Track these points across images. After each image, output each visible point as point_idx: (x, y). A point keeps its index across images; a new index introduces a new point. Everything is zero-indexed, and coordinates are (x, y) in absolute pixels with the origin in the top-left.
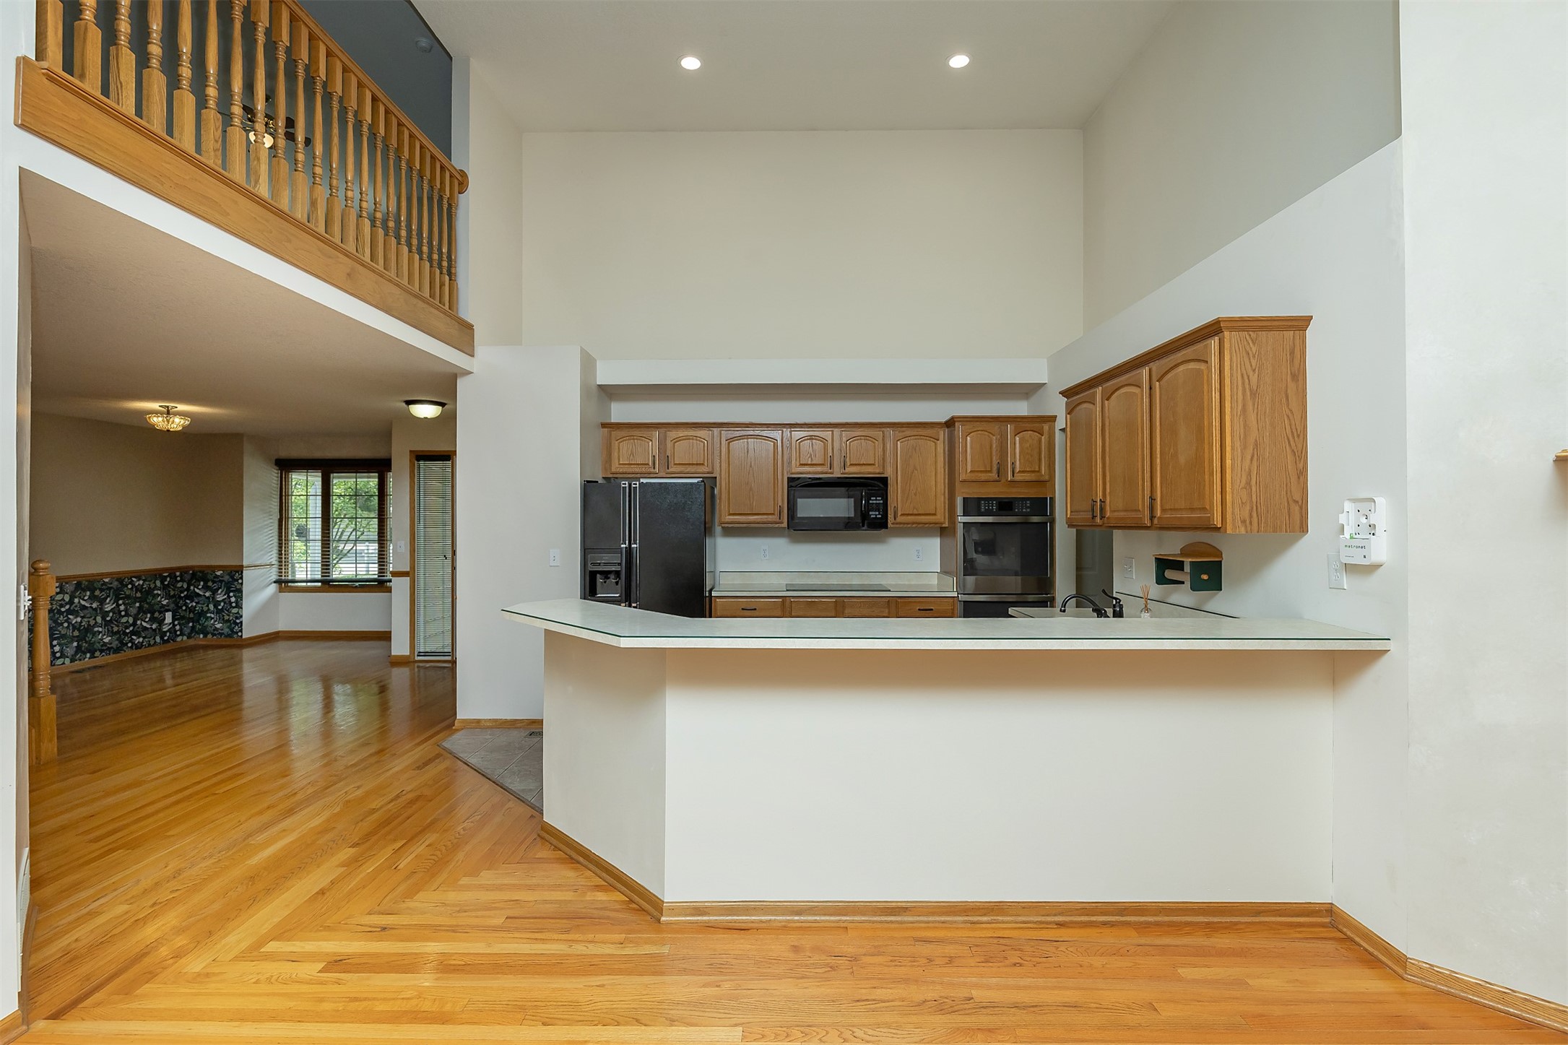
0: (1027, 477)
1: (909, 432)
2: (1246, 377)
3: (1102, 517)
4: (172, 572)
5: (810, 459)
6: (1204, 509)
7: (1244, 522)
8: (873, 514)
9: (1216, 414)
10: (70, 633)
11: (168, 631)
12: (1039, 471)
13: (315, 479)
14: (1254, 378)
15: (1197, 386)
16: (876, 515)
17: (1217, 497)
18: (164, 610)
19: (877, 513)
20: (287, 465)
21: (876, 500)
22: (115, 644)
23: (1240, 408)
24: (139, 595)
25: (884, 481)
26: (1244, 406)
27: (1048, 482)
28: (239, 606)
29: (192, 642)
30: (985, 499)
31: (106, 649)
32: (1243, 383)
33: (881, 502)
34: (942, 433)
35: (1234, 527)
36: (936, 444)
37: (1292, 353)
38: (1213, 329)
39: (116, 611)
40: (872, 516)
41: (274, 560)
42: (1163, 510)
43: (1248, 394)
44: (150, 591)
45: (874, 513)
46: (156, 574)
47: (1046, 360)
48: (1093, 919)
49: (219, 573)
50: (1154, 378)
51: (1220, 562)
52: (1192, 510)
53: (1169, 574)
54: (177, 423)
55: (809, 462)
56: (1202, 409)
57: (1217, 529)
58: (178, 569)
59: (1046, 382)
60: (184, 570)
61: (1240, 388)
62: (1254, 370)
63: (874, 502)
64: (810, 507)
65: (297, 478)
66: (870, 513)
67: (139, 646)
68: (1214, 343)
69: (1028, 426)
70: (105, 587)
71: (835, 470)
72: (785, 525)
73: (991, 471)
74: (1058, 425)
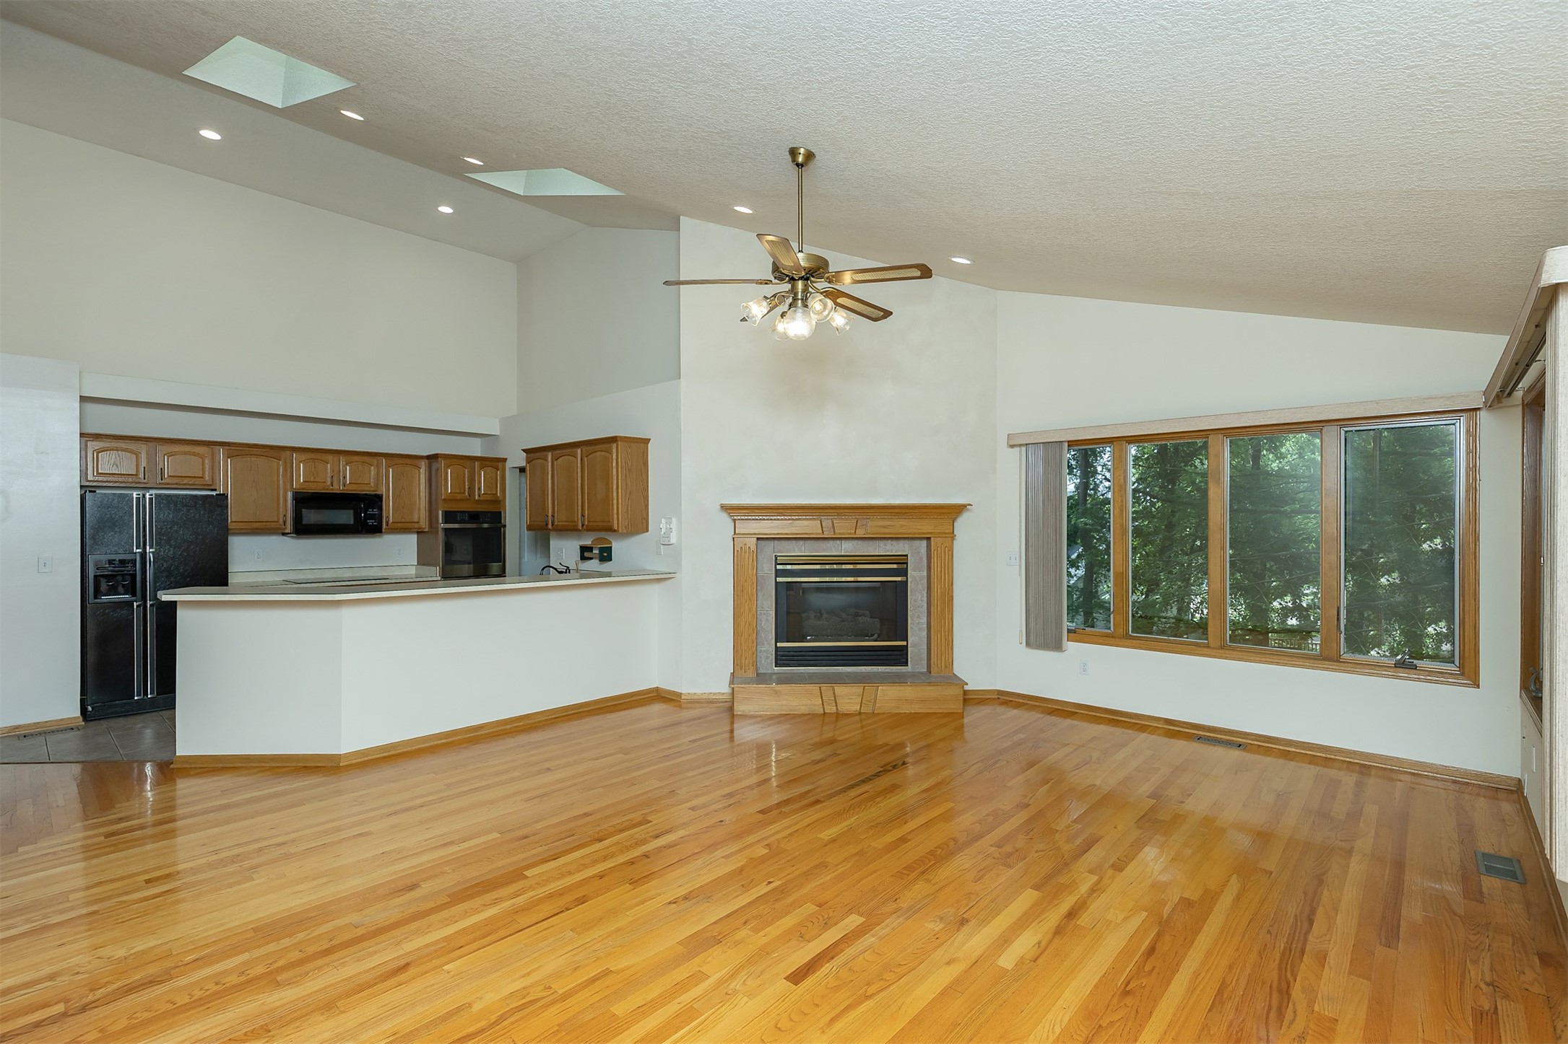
0: (488, 498)
1: (398, 462)
2: (626, 462)
3: (553, 525)
5: (314, 478)
6: (609, 521)
7: (626, 527)
8: (370, 522)
9: (615, 478)
12: (496, 494)
14: (630, 463)
15: (607, 462)
17: (615, 516)
19: (374, 522)
21: (373, 512)
25: (378, 498)
27: (499, 502)
30: (461, 512)
32: (625, 465)
33: (377, 513)
34: (423, 463)
35: (622, 529)
37: (643, 454)
38: (614, 439)
40: (370, 525)
42: (589, 521)
43: (627, 468)
45: (372, 522)
47: (498, 420)
48: (569, 713)
50: (584, 455)
51: (611, 547)
52: (604, 521)
53: (586, 554)
55: (312, 480)
56: (608, 475)
57: (615, 531)
59: (498, 434)
62: (630, 460)
63: (370, 512)
64: (311, 516)
66: (368, 521)
68: (614, 446)
69: (489, 463)
71: (336, 486)
72: (288, 530)
73: (464, 493)
74: (509, 465)
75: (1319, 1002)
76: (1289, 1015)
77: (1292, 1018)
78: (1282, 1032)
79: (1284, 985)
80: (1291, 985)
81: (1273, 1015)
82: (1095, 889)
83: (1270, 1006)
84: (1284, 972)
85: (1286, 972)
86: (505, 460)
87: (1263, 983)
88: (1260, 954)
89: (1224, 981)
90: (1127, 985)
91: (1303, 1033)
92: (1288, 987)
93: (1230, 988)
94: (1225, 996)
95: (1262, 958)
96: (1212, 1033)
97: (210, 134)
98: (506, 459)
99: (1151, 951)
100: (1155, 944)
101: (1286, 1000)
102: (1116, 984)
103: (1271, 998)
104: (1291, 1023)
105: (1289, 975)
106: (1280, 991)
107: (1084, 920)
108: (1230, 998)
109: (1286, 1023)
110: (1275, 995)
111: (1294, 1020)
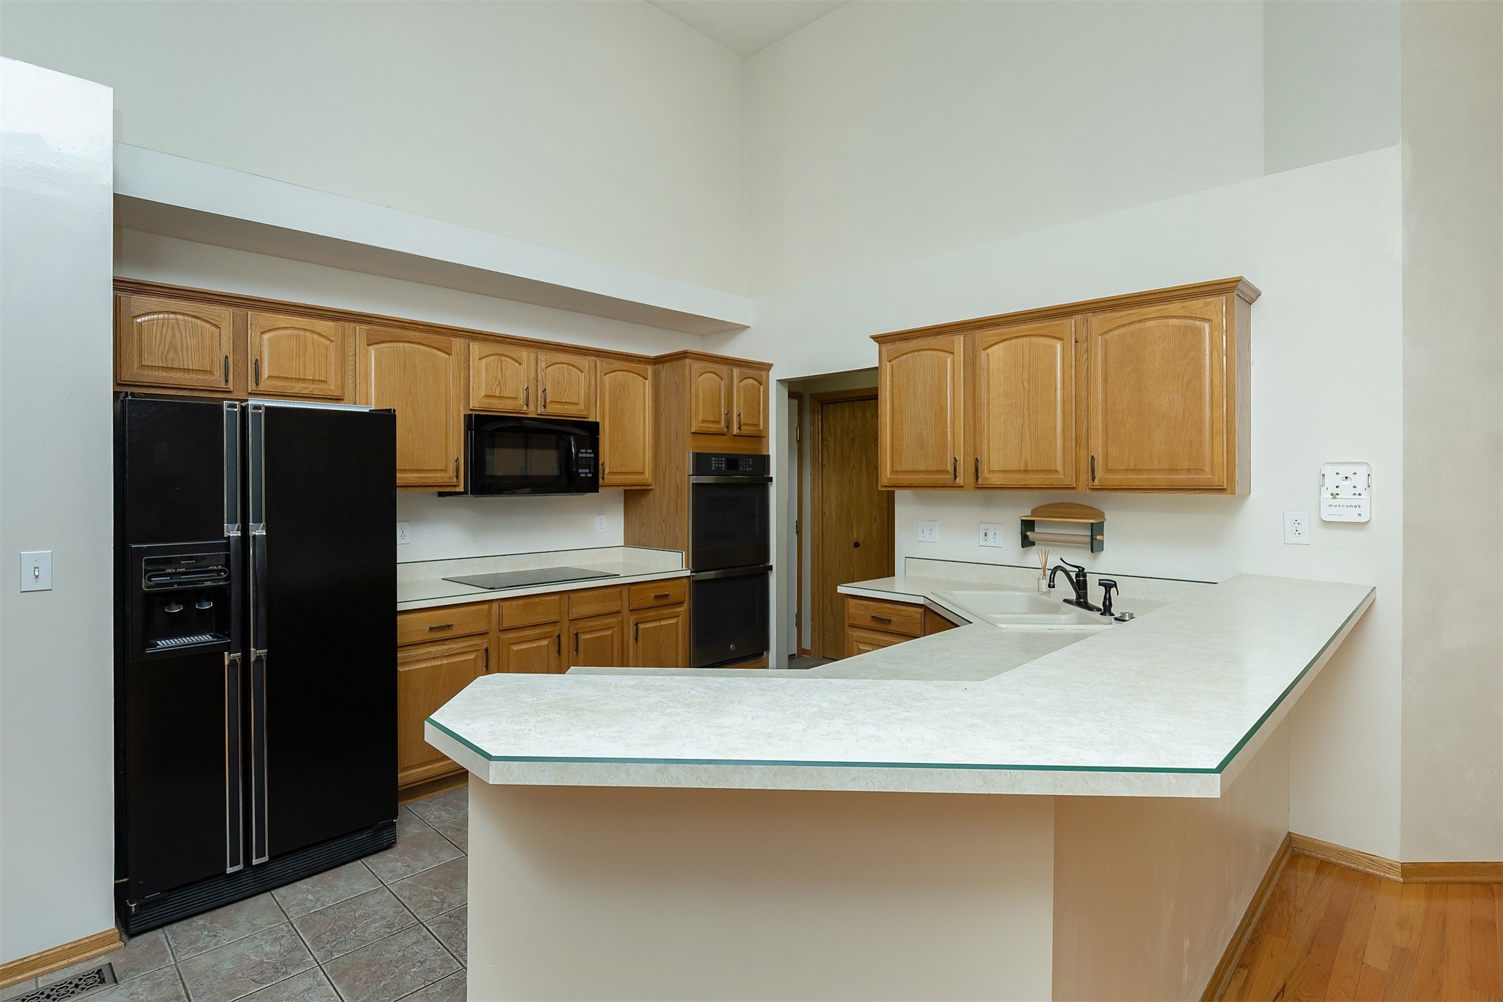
0: (749, 431)
1: (617, 364)
5: (498, 389)
6: (1196, 469)
8: (582, 472)
9: (1223, 372)
12: (759, 425)
16: (586, 473)
17: (1223, 459)
19: (587, 471)
21: (586, 453)
25: (594, 427)
27: (759, 437)
30: (715, 455)
33: (592, 455)
34: (651, 370)
36: (644, 383)
40: (582, 475)
42: (1110, 471)
45: (584, 471)
47: (754, 302)
50: (1095, 331)
53: (1030, 535)
55: (497, 394)
63: (584, 455)
66: (580, 471)
68: (1222, 302)
69: (751, 372)
71: (532, 408)
72: (461, 489)
73: (719, 422)
74: (774, 376)
86: (767, 367)
98: (771, 365)
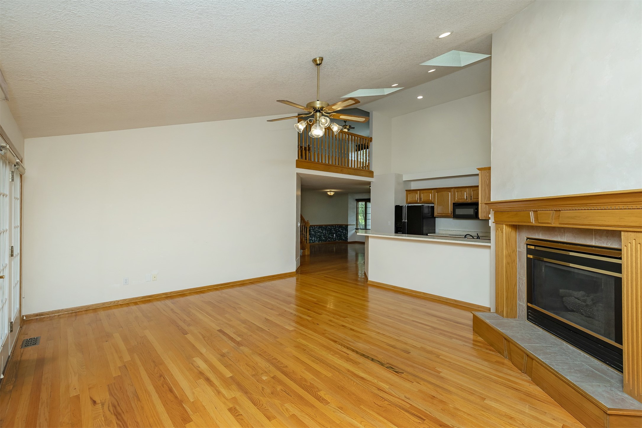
2: (485, 181)
4: (335, 225)
10: (318, 236)
11: (335, 238)
13: (364, 203)
18: (334, 234)
20: (358, 200)
22: (325, 240)
23: (484, 189)
24: (329, 230)
26: (485, 189)
28: (347, 234)
29: (339, 241)
31: (323, 240)
32: (485, 183)
39: (325, 233)
41: (355, 224)
43: (486, 185)
44: (331, 229)
46: (332, 226)
49: (344, 226)
54: (332, 193)
55: (460, 198)
58: (336, 225)
60: (338, 225)
61: (484, 184)
62: (488, 180)
64: (459, 211)
65: (360, 203)
67: (329, 241)
70: (323, 228)
72: (451, 217)
75: (103, 422)
76: (111, 408)
77: (110, 408)
78: (110, 401)
79: (119, 417)
80: (117, 419)
81: (116, 404)
82: (220, 394)
83: (119, 406)
84: (123, 423)
85: (122, 424)
87: (127, 412)
88: (137, 423)
89: (140, 401)
90: (164, 378)
91: (103, 406)
92: (117, 418)
93: (136, 401)
94: (135, 397)
95: (135, 421)
96: (129, 385)
97: (420, 97)
99: (171, 391)
100: (173, 394)
101: (115, 412)
102: (166, 375)
103: (121, 409)
104: (109, 406)
105: (120, 423)
106: (120, 414)
107: (202, 381)
108: (133, 398)
109: (111, 405)
110: (120, 411)
111: (108, 408)
